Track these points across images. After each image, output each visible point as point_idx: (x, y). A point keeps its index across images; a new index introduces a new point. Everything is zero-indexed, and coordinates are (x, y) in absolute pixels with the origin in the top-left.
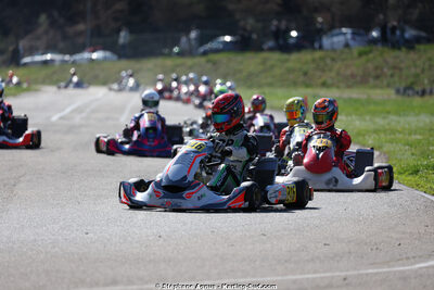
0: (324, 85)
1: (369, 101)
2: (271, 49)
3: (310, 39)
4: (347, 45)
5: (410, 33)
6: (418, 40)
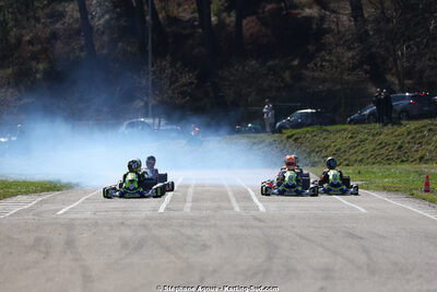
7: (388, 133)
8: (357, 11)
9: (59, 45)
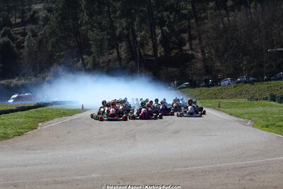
0: (222, 98)
1: (239, 103)
2: (203, 86)
3: (216, 82)
4: (229, 84)
5: (251, 79)
6: (254, 81)
7: (212, 90)
8: (203, 52)
9: (111, 63)
